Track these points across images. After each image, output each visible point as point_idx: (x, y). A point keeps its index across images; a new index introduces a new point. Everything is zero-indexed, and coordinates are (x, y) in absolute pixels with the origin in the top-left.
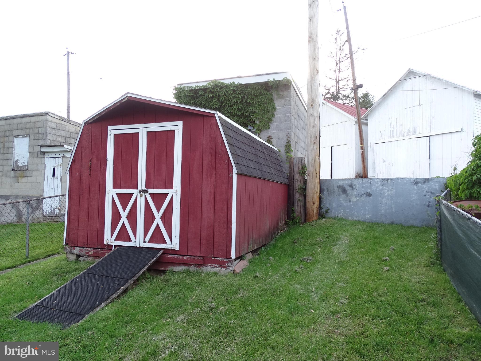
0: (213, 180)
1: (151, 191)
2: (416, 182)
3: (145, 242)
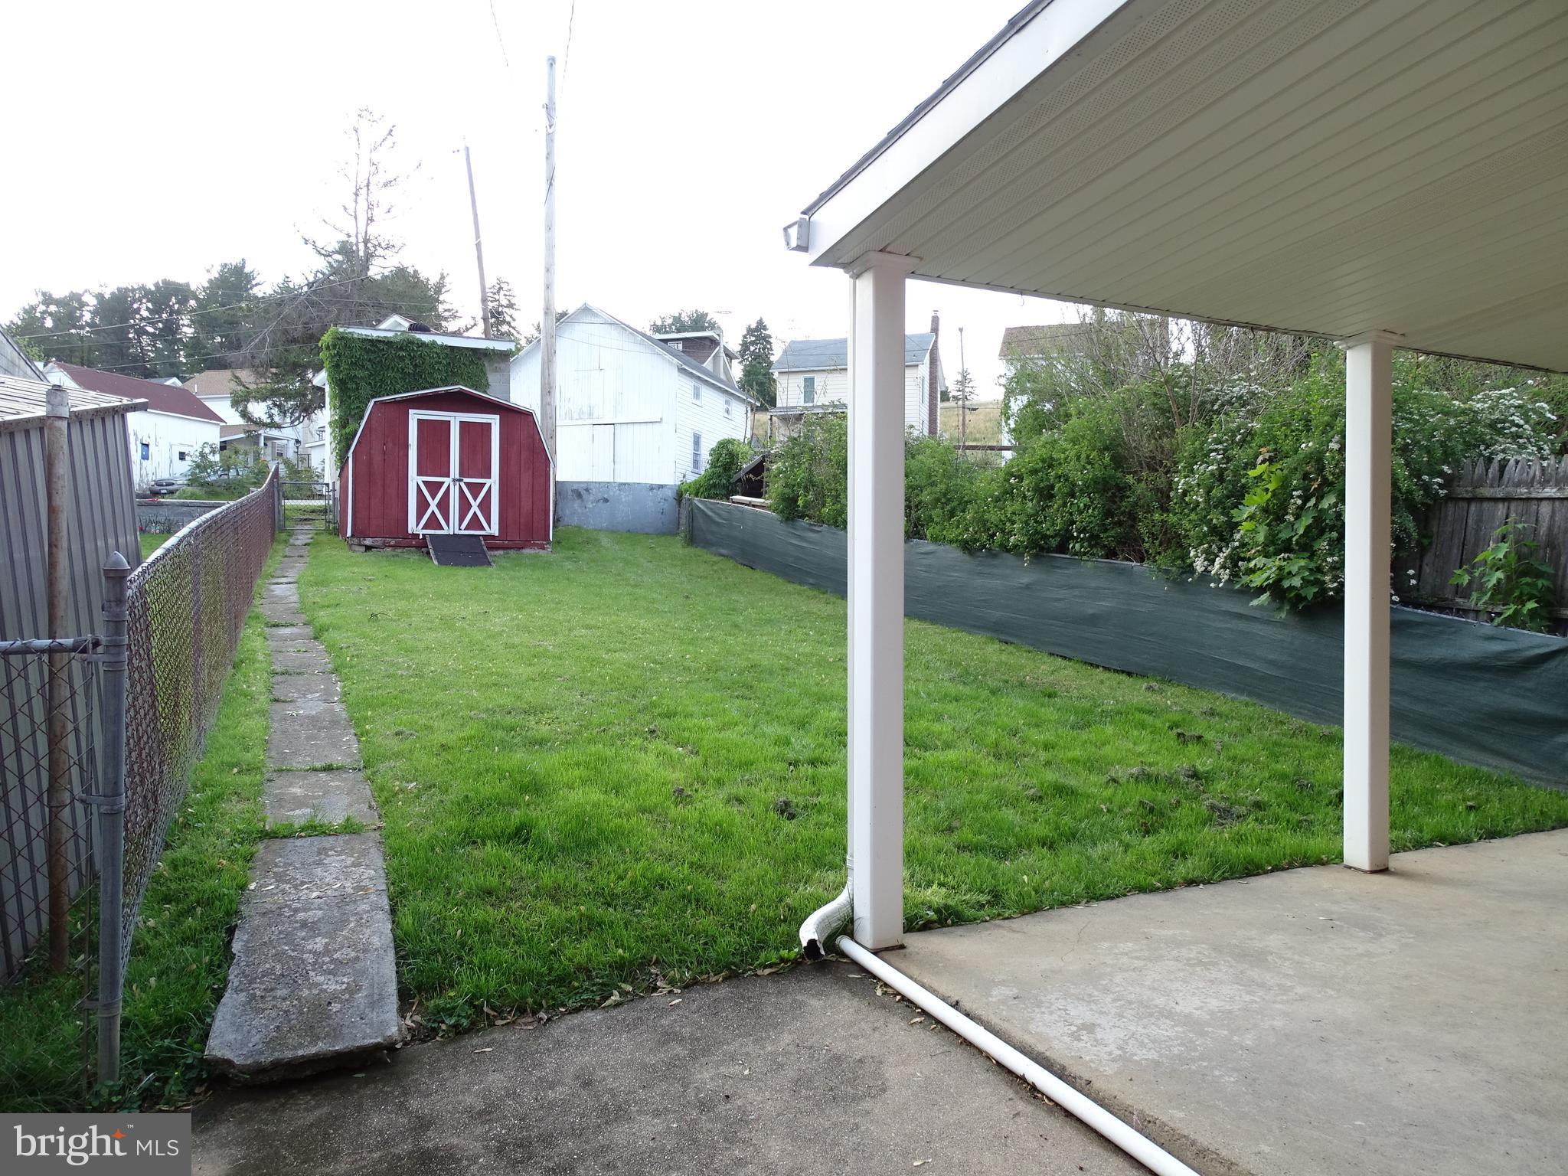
0: (531, 472)
1: (466, 480)
2: (652, 488)
3: (460, 529)
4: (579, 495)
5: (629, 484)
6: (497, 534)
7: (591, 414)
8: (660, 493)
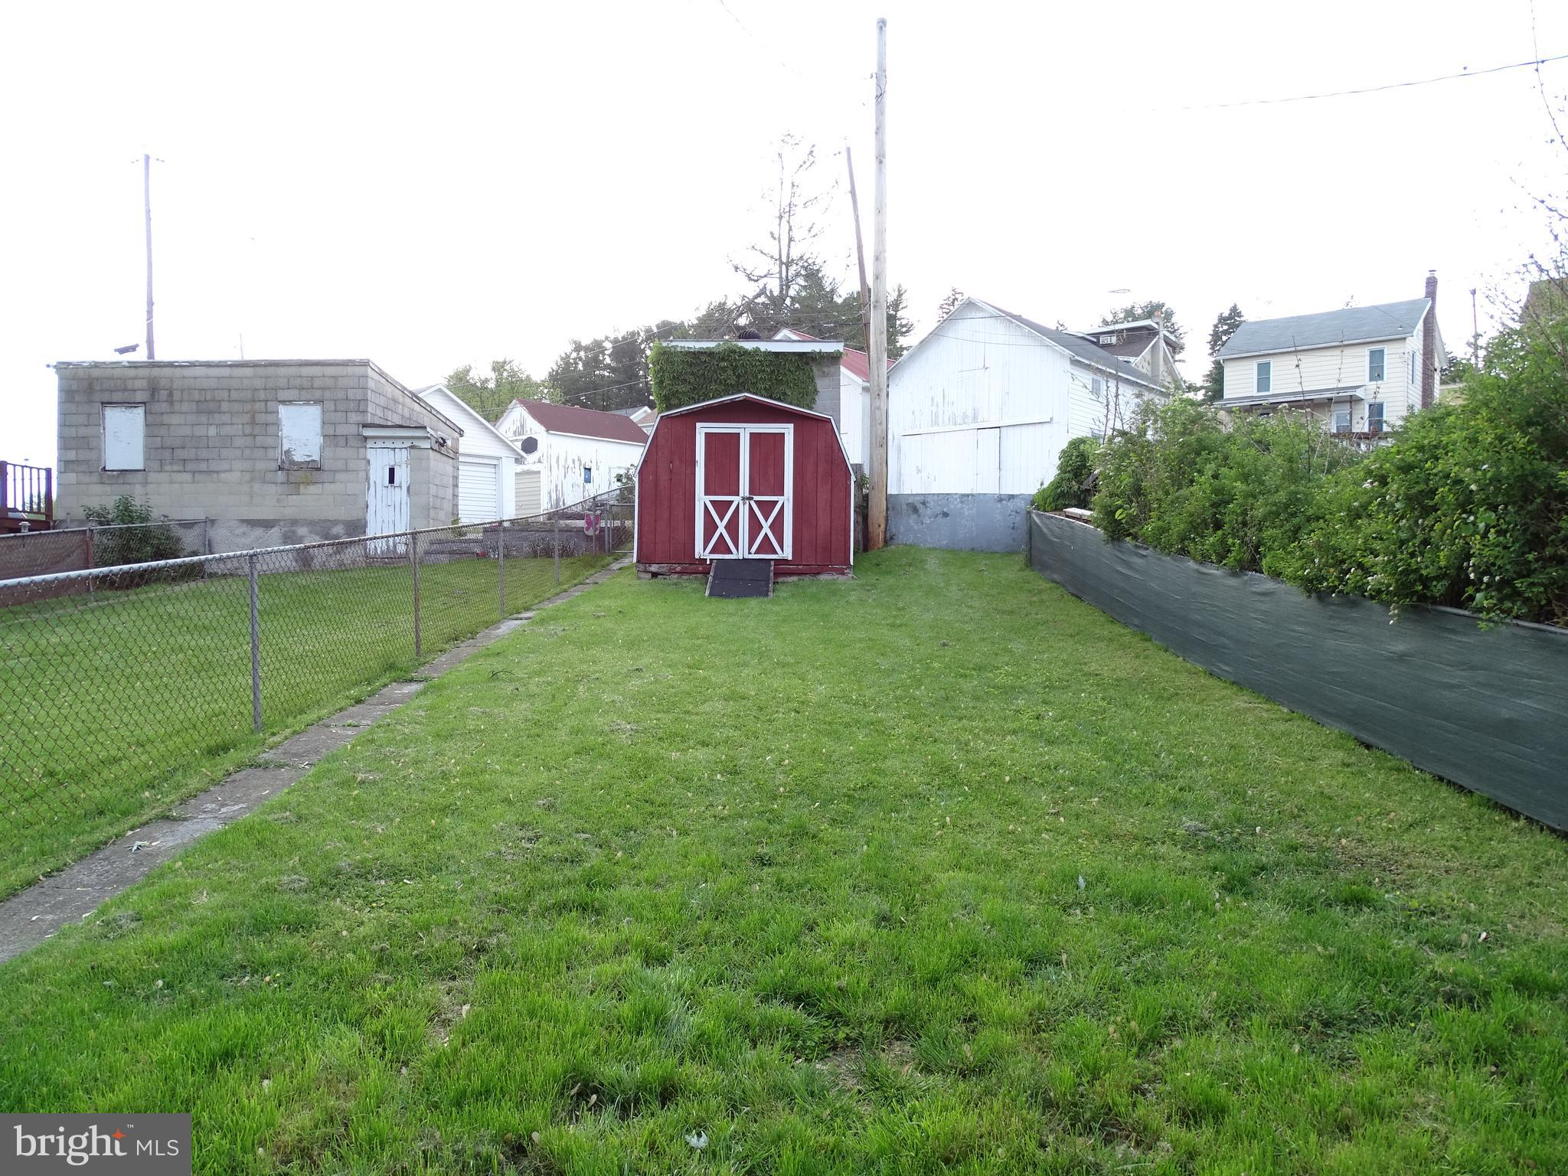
0: (829, 487)
1: (756, 498)
2: (1000, 499)
3: (750, 553)
4: (915, 510)
5: (973, 495)
6: (790, 558)
7: (975, 418)
8: (1011, 505)
